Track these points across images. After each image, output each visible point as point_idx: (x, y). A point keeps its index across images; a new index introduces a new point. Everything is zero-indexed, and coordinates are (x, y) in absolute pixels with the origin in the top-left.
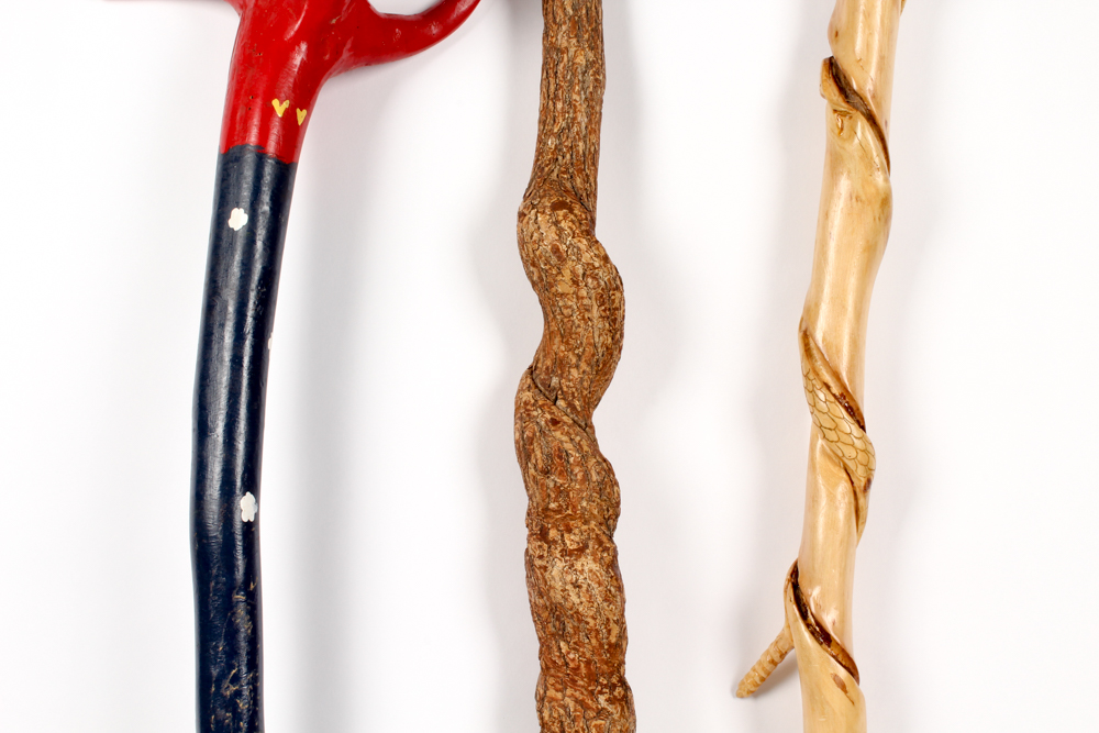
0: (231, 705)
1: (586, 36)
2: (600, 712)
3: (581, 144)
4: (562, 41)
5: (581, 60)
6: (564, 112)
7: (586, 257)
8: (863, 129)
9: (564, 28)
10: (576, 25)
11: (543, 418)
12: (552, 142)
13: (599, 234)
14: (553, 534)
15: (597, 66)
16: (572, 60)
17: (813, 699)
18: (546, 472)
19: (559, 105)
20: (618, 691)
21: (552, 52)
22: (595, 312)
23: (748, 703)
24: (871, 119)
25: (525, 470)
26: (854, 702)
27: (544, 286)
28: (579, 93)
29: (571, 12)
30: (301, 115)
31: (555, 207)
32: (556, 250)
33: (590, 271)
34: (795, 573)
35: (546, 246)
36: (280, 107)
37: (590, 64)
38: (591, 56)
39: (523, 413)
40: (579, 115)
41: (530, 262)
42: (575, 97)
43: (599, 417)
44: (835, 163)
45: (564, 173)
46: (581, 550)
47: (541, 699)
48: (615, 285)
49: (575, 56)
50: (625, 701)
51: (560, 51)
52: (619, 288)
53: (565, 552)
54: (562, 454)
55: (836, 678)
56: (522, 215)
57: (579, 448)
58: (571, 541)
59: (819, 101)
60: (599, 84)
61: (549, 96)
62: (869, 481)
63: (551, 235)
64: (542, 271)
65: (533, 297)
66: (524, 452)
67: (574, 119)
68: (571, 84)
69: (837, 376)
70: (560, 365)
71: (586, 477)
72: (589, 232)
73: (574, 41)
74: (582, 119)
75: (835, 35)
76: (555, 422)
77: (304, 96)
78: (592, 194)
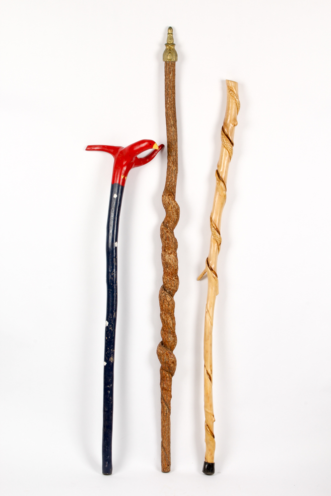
0: (113, 276)
1: (175, 164)
2: (173, 280)
3: (173, 184)
4: (171, 165)
5: (174, 169)
6: (170, 178)
7: (174, 204)
8: (222, 184)
9: (171, 163)
10: (173, 163)
11: (165, 231)
12: (168, 183)
13: (176, 200)
14: (166, 250)
15: (177, 170)
16: (172, 169)
17: (210, 281)
18: (166, 240)
19: (170, 176)
20: (176, 277)
21: (169, 167)
22: (175, 213)
23: (199, 282)
24: (223, 181)
25: (162, 240)
26: (216, 281)
27: (166, 208)
28: (173, 175)
29: (172, 160)
30: (126, 178)
31: (169, 195)
32: (169, 203)
33: (174, 206)
34: (207, 259)
35: (167, 202)
36: (122, 177)
37: (175, 169)
39: (162, 230)
41: (164, 204)
43: (175, 231)
44: (217, 189)
45: (170, 189)
46: (171, 253)
47: (163, 278)
48: (178, 209)
50: (177, 279)
51: (171, 167)
52: (179, 209)
53: (168, 254)
54: (168, 237)
55: (213, 276)
56: (163, 196)
57: (171, 236)
58: (169, 252)
59: (215, 177)
60: (177, 173)
61: (168, 175)
62: (220, 244)
63: (168, 200)
64: (166, 206)
65: (164, 210)
66: (162, 237)
67: (172, 179)
68: (172, 173)
69: (216, 225)
70: (169, 222)
71: (172, 241)
72: (174, 200)
73: (173, 165)
74: (174, 179)
75: (218, 166)
76: (167, 232)
77: (126, 174)
78: (175, 192)
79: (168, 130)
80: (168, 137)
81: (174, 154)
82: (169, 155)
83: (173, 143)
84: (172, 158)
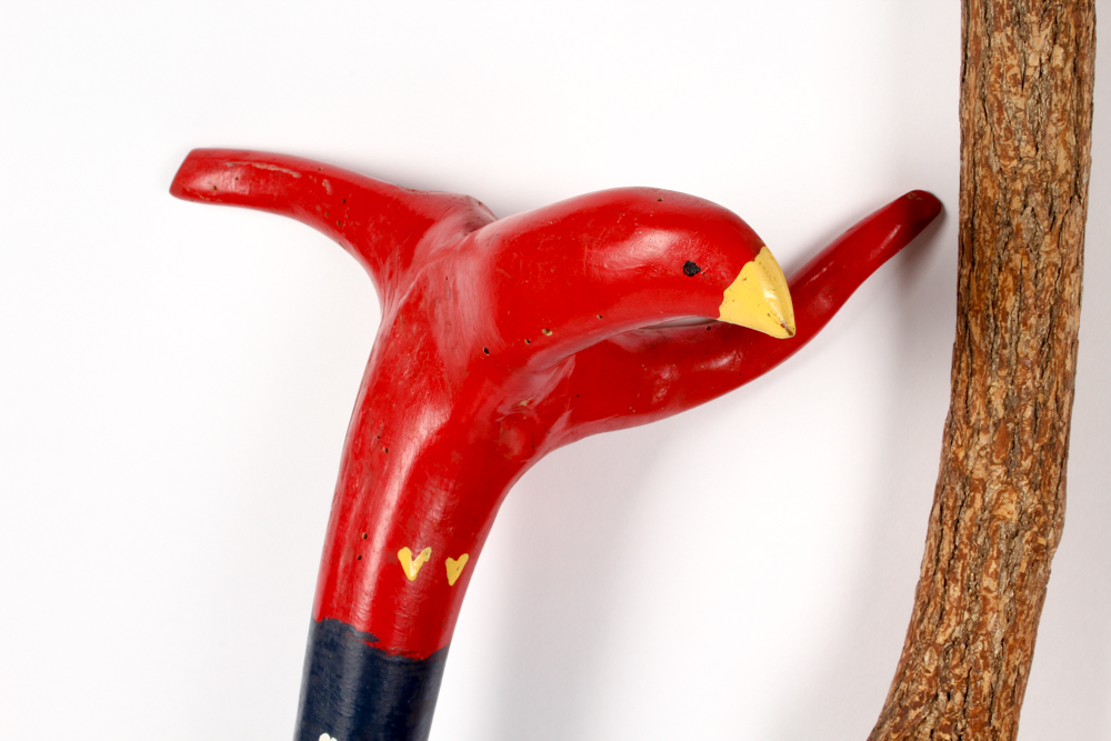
1: (1026, 464)
3: (987, 676)
5: (1009, 510)
6: (961, 607)
9: (984, 439)
10: (1008, 441)
12: (930, 661)
16: (991, 509)
19: (955, 591)
21: (955, 483)
28: (997, 576)
29: (1001, 413)
30: (454, 568)
36: (413, 561)
37: (1027, 519)
38: (1031, 501)
40: (992, 618)
42: (988, 582)
45: (945, 729)
49: (998, 503)
51: (972, 485)
60: (1041, 554)
61: (940, 570)
67: (980, 625)
68: (983, 553)
73: (999, 471)
74: (996, 625)
79: (974, 56)
80: (971, 136)
81: (1028, 346)
82: (964, 344)
83: (1023, 221)
84: (997, 387)
